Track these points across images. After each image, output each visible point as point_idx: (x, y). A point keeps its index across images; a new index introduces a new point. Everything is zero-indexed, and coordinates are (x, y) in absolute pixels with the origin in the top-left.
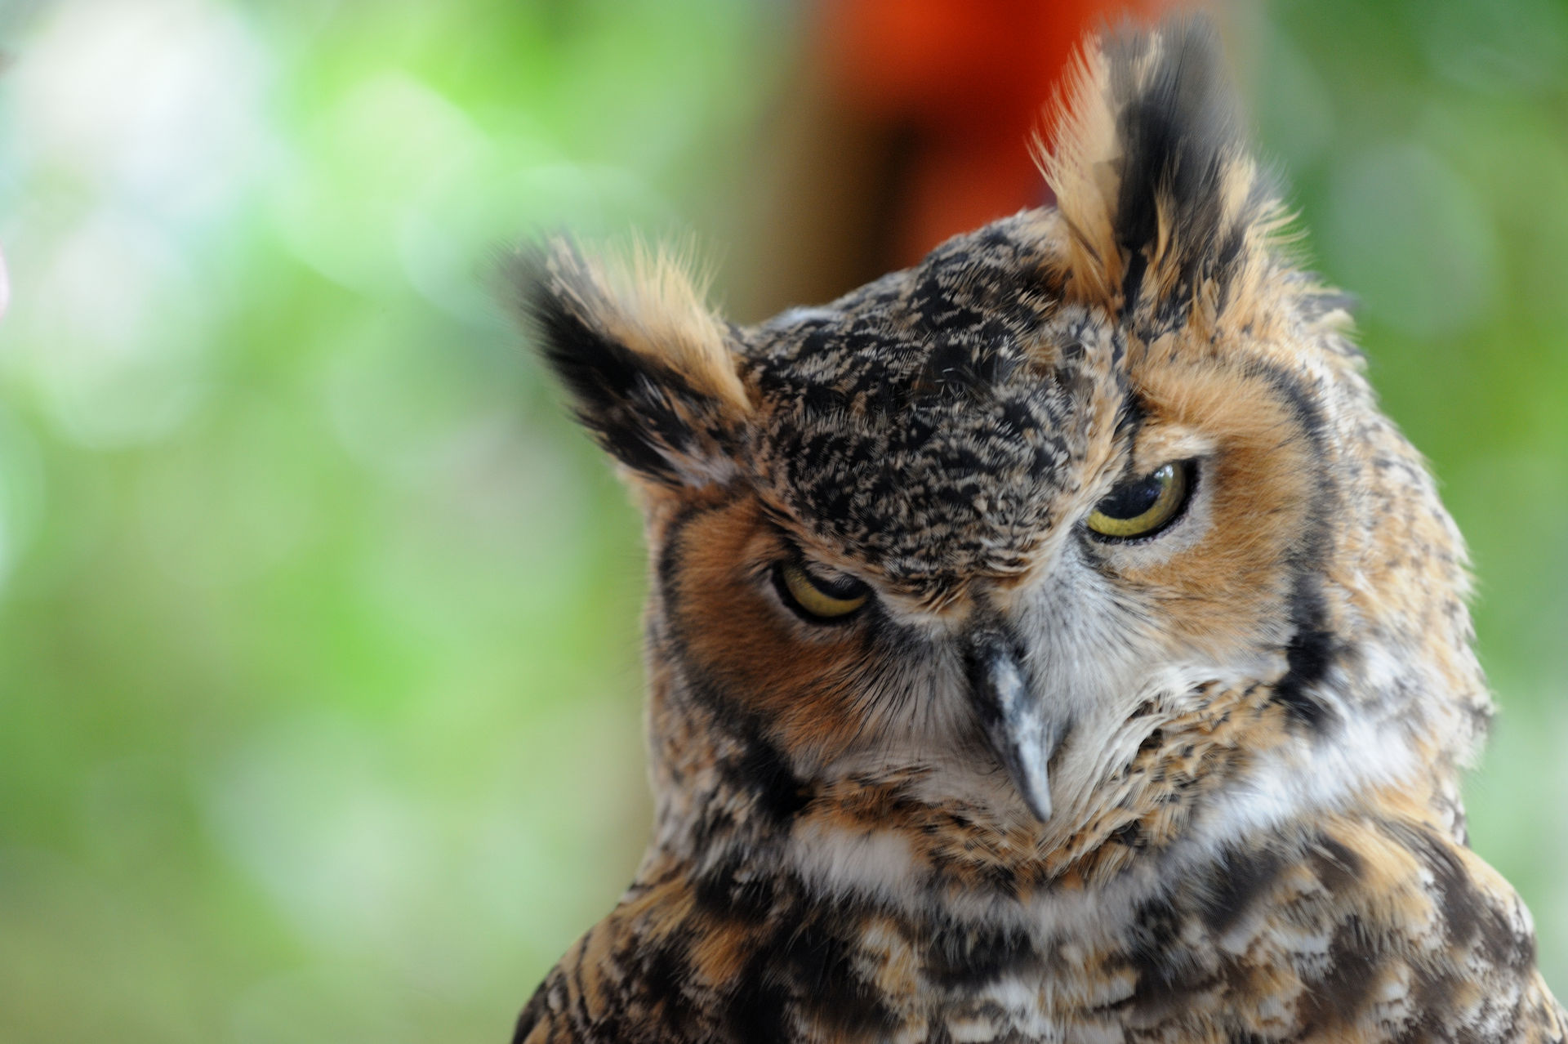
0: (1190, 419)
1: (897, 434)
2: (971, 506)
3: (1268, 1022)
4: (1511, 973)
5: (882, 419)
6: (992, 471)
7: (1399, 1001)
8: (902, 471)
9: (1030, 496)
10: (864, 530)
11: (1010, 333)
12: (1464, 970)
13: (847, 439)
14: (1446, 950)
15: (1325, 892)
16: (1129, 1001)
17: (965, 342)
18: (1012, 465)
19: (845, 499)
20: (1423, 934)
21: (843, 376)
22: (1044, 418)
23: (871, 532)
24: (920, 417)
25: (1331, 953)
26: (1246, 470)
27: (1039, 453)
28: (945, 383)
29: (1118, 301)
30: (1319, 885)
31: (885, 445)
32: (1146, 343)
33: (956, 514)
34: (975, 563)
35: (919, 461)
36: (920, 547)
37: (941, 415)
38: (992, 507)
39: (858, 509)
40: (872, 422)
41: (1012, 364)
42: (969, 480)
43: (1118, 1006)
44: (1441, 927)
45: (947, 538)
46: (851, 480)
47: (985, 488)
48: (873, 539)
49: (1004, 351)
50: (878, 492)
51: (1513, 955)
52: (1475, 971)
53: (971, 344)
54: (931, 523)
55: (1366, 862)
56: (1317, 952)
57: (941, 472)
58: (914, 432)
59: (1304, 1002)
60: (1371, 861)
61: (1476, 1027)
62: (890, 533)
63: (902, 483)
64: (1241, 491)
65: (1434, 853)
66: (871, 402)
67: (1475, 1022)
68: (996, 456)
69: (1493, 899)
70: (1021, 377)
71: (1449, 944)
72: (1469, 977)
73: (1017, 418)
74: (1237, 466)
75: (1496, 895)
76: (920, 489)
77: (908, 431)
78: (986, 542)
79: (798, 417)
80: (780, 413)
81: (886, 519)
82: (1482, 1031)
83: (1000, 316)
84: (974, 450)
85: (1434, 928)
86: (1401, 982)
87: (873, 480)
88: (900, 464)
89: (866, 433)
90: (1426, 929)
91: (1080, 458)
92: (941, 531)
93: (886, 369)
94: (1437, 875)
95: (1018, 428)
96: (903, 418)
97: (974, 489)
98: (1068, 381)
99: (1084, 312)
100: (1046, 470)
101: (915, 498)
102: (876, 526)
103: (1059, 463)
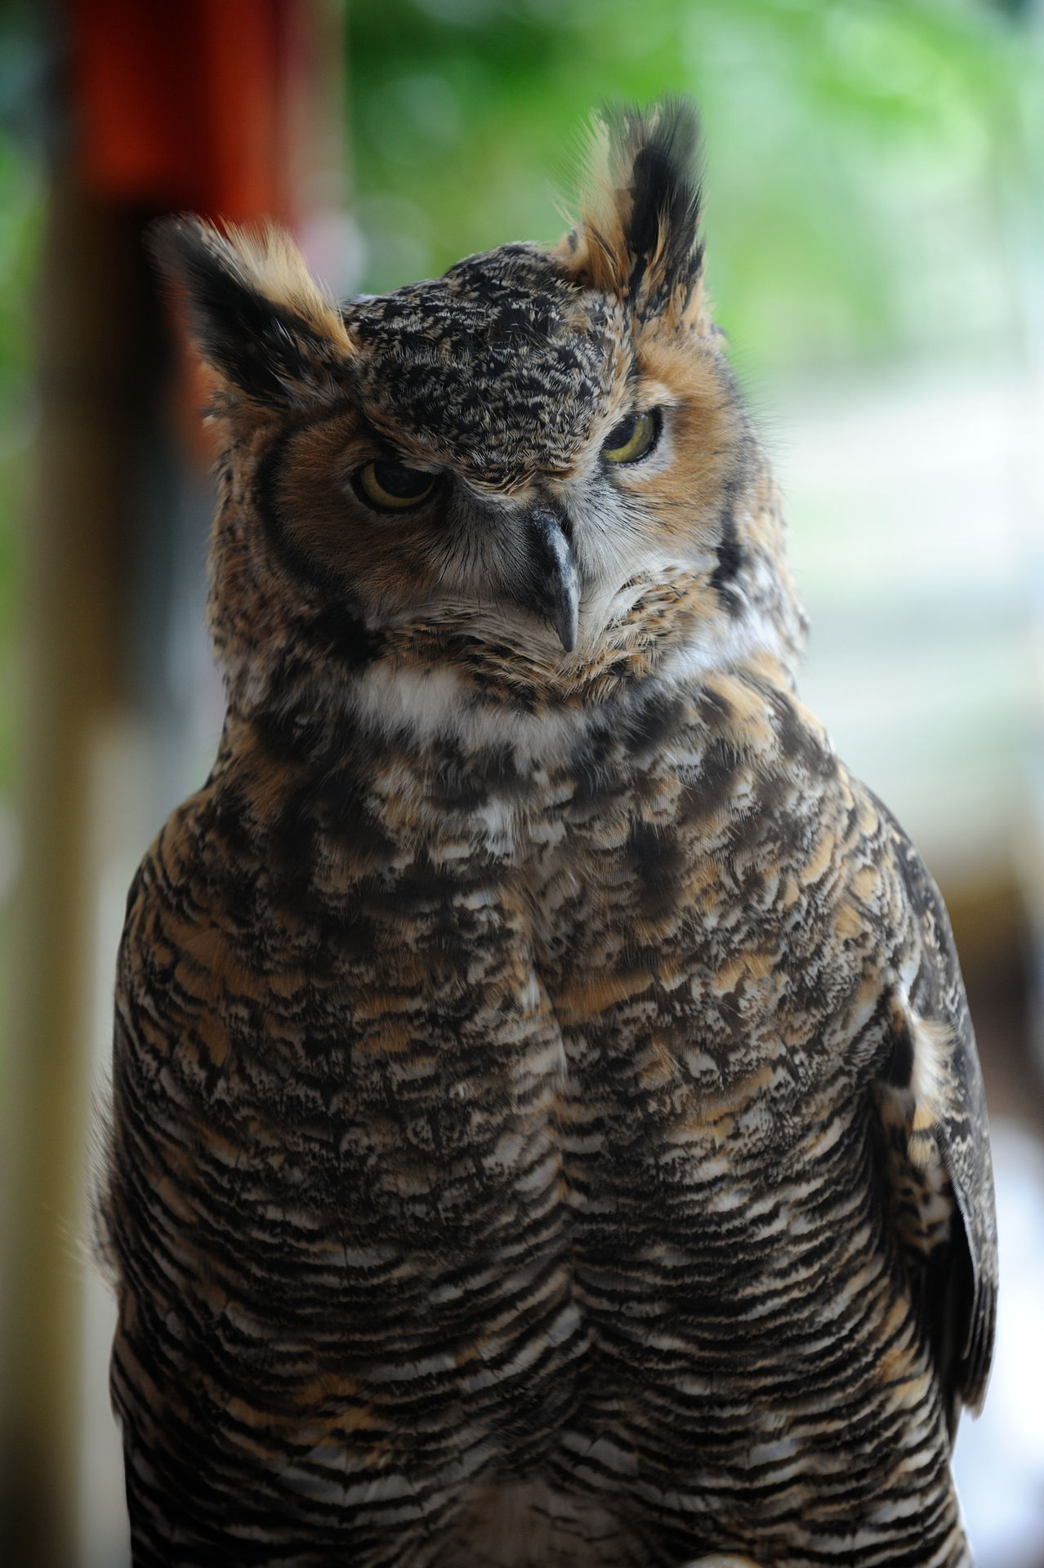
0: (665, 380)
1: (479, 365)
2: (536, 417)
3: (658, 814)
4: (821, 778)
5: (467, 356)
6: (551, 394)
7: (746, 795)
8: (486, 389)
9: (579, 414)
10: (455, 432)
11: (553, 303)
12: (790, 775)
13: (441, 368)
14: (780, 761)
15: (704, 725)
16: (568, 802)
17: (524, 307)
18: (566, 390)
19: (439, 411)
20: (764, 750)
21: (429, 328)
22: (585, 362)
23: (461, 433)
24: (496, 355)
25: (702, 765)
26: (697, 423)
27: (583, 385)
28: (513, 334)
29: (626, 291)
30: (699, 720)
31: (471, 373)
32: (642, 323)
33: (527, 423)
34: (540, 459)
35: (497, 385)
36: (501, 445)
37: (511, 356)
38: (553, 421)
39: (451, 416)
40: (459, 357)
41: (559, 325)
42: (537, 399)
43: (561, 806)
44: (777, 745)
45: (520, 440)
46: (446, 396)
47: (548, 405)
48: (463, 438)
49: (553, 315)
50: (466, 405)
51: (823, 767)
52: (797, 776)
53: (528, 309)
54: (509, 428)
55: (731, 705)
56: (693, 764)
57: (517, 392)
58: (492, 365)
59: (684, 797)
60: (734, 703)
61: (794, 811)
62: (477, 434)
63: (485, 398)
64: (692, 437)
65: (774, 696)
66: (455, 345)
67: (793, 807)
68: (555, 384)
69: (810, 729)
70: (565, 333)
71: (783, 757)
72: (794, 780)
73: (567, 359)
74: (690, 419)
75: (813, 727)
76: (501, 404)
77: (488, 365)
78: (550, 444)
79: (398, 353)
80: (381, 352)
81: (475, 425)
82: (798, 813)
83: (545, 293)
84: (540, 378)
85: (773, 747)
86: (747, 781)
87: (463, 396)
88: (483, 386)
89: (455, 365)
90: (767, 747)
91: (608, 393)
92: (516, 434)
93: (463, 324)
94: (777, 711)
95: (569, 367)
96: (482, 356)
97: (540, 406)
98: (597, 340)
99: (601, 296)
100: (587, 398)
101: (496, 410)
102: (463, 429)
103: (595, 394)
